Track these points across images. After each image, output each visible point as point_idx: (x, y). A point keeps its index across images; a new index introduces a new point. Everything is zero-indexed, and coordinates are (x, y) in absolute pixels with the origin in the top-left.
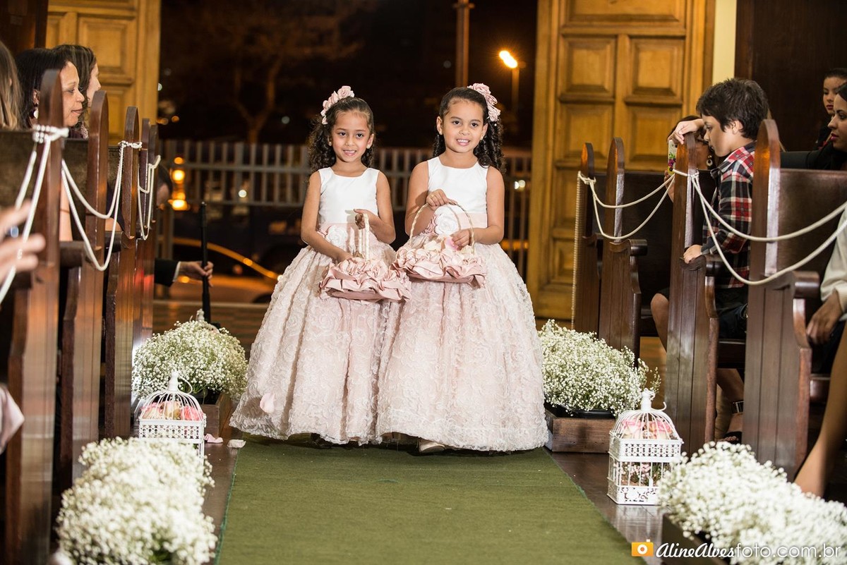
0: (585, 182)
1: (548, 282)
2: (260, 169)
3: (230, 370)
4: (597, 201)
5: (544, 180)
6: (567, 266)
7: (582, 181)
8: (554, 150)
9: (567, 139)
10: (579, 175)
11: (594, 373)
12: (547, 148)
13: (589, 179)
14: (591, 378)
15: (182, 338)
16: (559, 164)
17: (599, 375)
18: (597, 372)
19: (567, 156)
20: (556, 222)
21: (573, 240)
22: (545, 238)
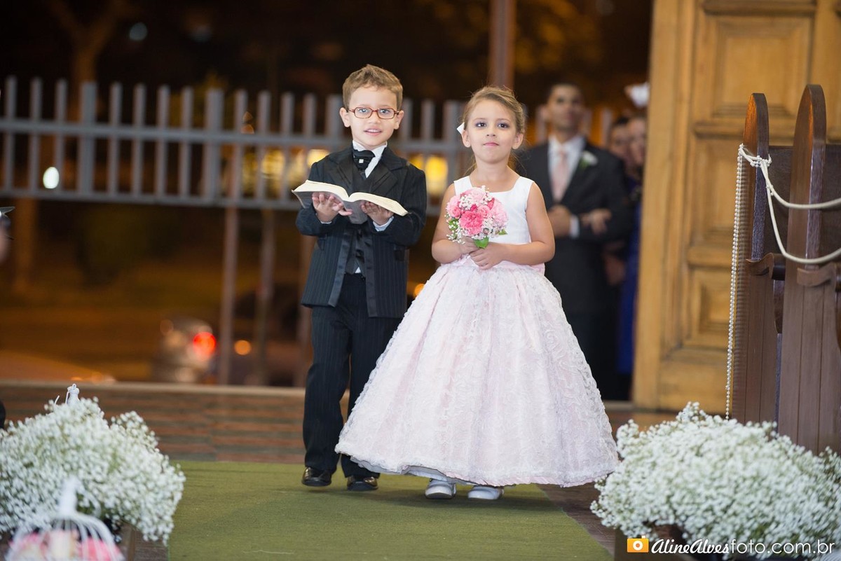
0: (752, 164)
1: (680, 345)
2: (150, 133)
3: (145, 484)
4: (773, 197)
5: (672, 157)
6: (716, 316)
7: (746, 163)
8: (691, 102)
9: (718, 82)
10: (741, 151)
11: (772, 492)
12: (678, 99)
13: (758, 157)
14: (767, 500)
15: (62, 428)
16: (700, 129)
17: (782, 495)
18: (777, 492)
19: (715, 114)
20: (693, 234)
21: (729, 269)
22: (672, 263)
